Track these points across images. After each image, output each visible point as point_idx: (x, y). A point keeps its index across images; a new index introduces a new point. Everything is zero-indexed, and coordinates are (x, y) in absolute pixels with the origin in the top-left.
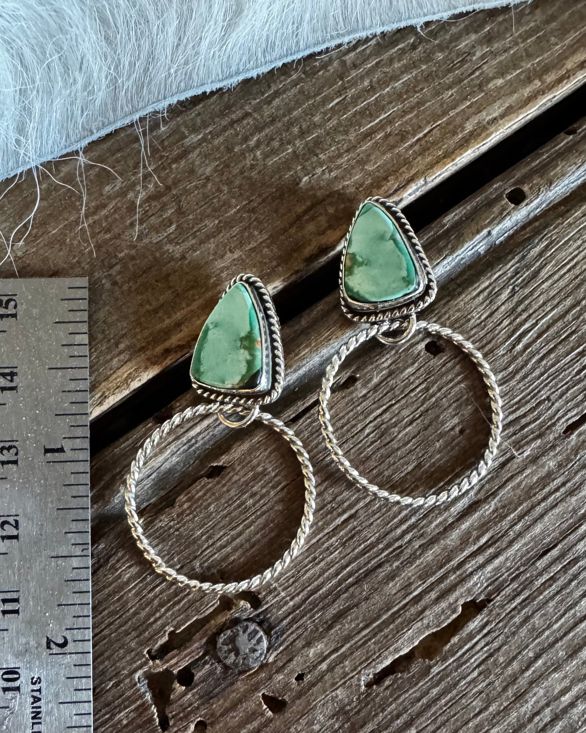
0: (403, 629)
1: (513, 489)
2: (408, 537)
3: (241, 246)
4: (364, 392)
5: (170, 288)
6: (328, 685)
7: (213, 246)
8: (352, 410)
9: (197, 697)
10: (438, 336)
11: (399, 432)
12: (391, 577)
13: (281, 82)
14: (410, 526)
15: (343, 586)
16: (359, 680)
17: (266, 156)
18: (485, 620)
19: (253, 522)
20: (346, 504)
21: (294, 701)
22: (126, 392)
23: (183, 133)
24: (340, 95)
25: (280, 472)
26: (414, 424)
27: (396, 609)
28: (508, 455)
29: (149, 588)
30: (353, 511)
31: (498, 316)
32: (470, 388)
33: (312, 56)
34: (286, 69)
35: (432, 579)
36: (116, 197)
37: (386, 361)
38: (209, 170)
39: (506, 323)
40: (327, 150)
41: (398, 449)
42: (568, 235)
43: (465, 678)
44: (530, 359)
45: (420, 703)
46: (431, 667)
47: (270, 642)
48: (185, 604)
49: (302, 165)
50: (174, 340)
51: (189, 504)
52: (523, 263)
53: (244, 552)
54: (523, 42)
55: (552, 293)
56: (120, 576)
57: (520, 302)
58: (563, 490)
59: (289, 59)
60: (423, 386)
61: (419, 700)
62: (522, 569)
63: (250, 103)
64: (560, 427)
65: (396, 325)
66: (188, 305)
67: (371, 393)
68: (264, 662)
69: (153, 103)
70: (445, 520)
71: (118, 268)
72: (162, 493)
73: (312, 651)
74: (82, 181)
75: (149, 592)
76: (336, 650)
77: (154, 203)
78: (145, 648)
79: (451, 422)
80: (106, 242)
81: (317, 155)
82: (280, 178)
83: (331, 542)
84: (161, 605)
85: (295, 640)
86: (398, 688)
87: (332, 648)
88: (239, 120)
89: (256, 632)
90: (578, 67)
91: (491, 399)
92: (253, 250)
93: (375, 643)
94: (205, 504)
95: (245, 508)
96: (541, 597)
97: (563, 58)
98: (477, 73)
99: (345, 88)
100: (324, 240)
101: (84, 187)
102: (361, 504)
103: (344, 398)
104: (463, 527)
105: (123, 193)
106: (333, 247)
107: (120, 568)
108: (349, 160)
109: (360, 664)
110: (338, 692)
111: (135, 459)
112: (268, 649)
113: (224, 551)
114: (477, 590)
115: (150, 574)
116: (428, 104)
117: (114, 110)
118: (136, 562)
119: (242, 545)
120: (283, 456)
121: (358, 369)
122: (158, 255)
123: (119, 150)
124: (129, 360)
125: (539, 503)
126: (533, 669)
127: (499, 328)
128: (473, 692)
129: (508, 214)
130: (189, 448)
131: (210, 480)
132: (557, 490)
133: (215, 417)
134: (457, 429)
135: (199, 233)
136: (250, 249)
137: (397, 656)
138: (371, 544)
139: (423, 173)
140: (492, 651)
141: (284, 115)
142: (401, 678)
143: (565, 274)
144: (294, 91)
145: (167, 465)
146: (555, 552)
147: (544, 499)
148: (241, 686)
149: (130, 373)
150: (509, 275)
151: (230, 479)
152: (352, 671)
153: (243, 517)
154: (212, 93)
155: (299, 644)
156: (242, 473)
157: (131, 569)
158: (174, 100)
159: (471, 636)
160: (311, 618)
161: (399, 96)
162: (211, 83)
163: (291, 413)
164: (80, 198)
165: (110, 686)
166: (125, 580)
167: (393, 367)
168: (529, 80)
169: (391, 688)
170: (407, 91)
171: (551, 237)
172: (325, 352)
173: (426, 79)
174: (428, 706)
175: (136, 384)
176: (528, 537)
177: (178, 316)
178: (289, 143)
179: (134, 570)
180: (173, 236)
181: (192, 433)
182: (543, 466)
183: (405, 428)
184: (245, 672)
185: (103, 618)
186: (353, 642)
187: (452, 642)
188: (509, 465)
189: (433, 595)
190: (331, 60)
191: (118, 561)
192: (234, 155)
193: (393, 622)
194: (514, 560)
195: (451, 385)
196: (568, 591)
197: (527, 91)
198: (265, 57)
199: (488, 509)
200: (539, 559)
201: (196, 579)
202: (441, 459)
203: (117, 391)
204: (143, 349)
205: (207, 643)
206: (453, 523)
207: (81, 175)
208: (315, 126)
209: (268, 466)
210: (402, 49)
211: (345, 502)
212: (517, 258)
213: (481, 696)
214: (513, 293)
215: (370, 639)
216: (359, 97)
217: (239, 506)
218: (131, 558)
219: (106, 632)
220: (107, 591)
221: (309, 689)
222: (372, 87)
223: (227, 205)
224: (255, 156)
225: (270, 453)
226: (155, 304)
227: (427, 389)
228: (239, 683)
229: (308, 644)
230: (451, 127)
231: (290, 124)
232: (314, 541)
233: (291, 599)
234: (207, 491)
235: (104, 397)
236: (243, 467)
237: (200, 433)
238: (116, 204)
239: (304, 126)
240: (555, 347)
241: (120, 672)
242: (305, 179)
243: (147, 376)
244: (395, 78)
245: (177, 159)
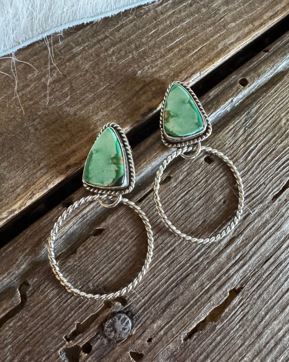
0: (201, 308)
1: (250, 230)
2: (201, 259)
3: (107, 108)
4: (175, 184)
5: (68, 131)
6: (164, 342)
7: (92, 108)
8: (169, 194)
9: (94, 359)
10: (211, 153)
11: (194, 204)
12: (194, 281)
13: (124, 20)
14: (202, 253)
15: (170, 288)
16: (180, 337)
17: (118, 59)
18: (241, 298)
19: (121, 258)
20: (169, 244)
21: (147, 354)
22: (46, 191)
23: (72, 46)
24: (155, 28)
25: (134, 229)
26: (201, 200)
27: (197, 297)
28: (247, 213)
29: (64, 301)
30: (173, 248)
31: (238, 142)
32: (228, 180)
33: (140, 7)
34: (126, 13)
35: (214, 280)
36: (35, 81)
37: (185, 167)
38: (87, 67)
39: (242, 146)
40: (150, 57)
41: (194, 213)
42: (268, 101)
43: (232, 329)
44: (255, 164)
45: (212, 346)
46: (216, 326)
47: (132, 323)
48: (85, 308)
49: (137, 64)
50: (72, 160)
51: (85, 251)
52: (249, 116)
53: (117, 275)
54: (243, 5)
55: (263, 130)
56: (47, 296)
57: (249, 135)
58: (273, 229)
59: (127, 8)
60: (205, 180)
61: (211, 344)
62: (256, 270)
63: (108, 31)
64: (270, 197)
65: (191, 148)
66: (79, 141)
67: (179, 184)
68: (130, 334)
69: (55, 27)
70: (219, 248)
71: (38, 120)
72: (69, 246)
73: (155, 325)
74: (14, 72)
75: (64, 303)
76: (168, 323)
77: (57, 84)
78: (63, 335)
79: (219, 197)
80: (30, 106)
81: (145, 59)
82: (126, 71)
83: (162, 265)
84: (71, 310)
85: (146, 321)
86: (200, 339)
87: (166, 323)
88: (102, 40)
89: (125, 319)
90: (269, 18)
91: (238, 184)
92: (113, 110)
93: (187, 317)
94: (94, 250)
95: (116, 251)
96: (266, 283)
97: (261, 15)
98: (222, 20)
99: (158, 25)
100: (151, 104)
101: (15, 75)
102: (177, 244)
103: (165, 188)
104: (228, 251)
105: (39, 79)
106: (156, 108)
107: (47, 291)
108: (161, 62)
109: (181, 329)
110: (170, 345)
111: (53, 228)
112: (132, 328)
113: (105, 276)
114: (236, 283)
115: (64, 293)
116: (199, 34)
117: (32, 30)
118: (56, 287)
119: (115, 271)
120: (135, 221)
121: (171, 172)
122: (61, 113)
123: (35, 55)
124: (47, 172)
125: (263, 236)
126: (265, 320)
127: (240, 148)
128: (237, 336)
129: (241, 91)
130: (83, 220)
131: (96, 237)
132: (271, 229)
133: (97, 202)
134: (222, 201)
135: (83, 101)
136: (112, 109)
137: (198, 322)
138: (183, 264)
139: (199, 69)
140: (245, 313)
141: (127, 38)
142: (202, 333)
143: (268, 121)
144: (132, 25)
145: (71, 230)
146: (272, 260)
147: (265, 234)
148: (118, 349)
149: (48, 180)
150: (243, 122)
151: (107, 235)
152: (177, 333)
153: (115, 256)
154: (87, 24)
155: (148, 322)
156: (114, 231)
157: (53, 291)
158: (66, 27)
159: (234, 307)
160: (153, 307)
161: (185, 30)
162: (87, 17)
163: (138, 197)
164: (14, 81)
165: (44, 360)
166: (50, 298)
167: (189, 170)
168: (247, 24)
169: (197, 340)
170: (189, 27)
171: (261, 102)
172: (154, 164)
173: (198, 22)
174: (216, 346)
175: (51, 186)
176: (258, 254)
177: (74, 147)
178: (130, 53)
179: (55, 292)
180: (68, 103)
181: (85, 212)
182: (263, 217)
183: (196, 202)
184: (120, 341)
185: (38, 320)
186: (176, 318)
187: (226, 311)
188: (248, 218)
189: (215, 288)
190: (149, 10)
191: (45, 288)
192: (100, 58)
193: (196, 304)
194: (252, 266)
195: (218, 179)
196: (279, 279)
197: (246, 30)
198: (115, 5)
199: (239, 241)
200: (264, 264)
201: (91, 293)
202: (215, 217)
203: (40, 190)
204: (55, 166)
205: (98, 327)
206: (223, 250)
207: (14, 68)
208: (143, 44)
209: (127, 227)
210: (185, 6)
211: (169, 243)
212: (246, 113)
213: (241, 338)
214: (245, 131)
215: (185, 315)
216: (165, 29)
217: (112, 250)
218: (53, 285)
219: (40, 329)
220: (39, 305)
221: (155, 346)
222: (171, 24)
223: (98, 85)
224: (112, 59)
225: (128, 220)
226: (60, 141)
227: (206, 181)
228: (117, 348)
229: (153, 322)
230: (211, 47)
231: (130, 43)
232: (154, 265)
233: (143, 298)
234: (95, 243)
235: (33, 194)
236: (113, 229)
237: (88, 212)
238: (35, 85)
239: (137, 43)
240: (266, 157)
241: (49, 350)
242: (139, 72)
243: (57, 181)
244: (182, 21)
245: (69, 60)
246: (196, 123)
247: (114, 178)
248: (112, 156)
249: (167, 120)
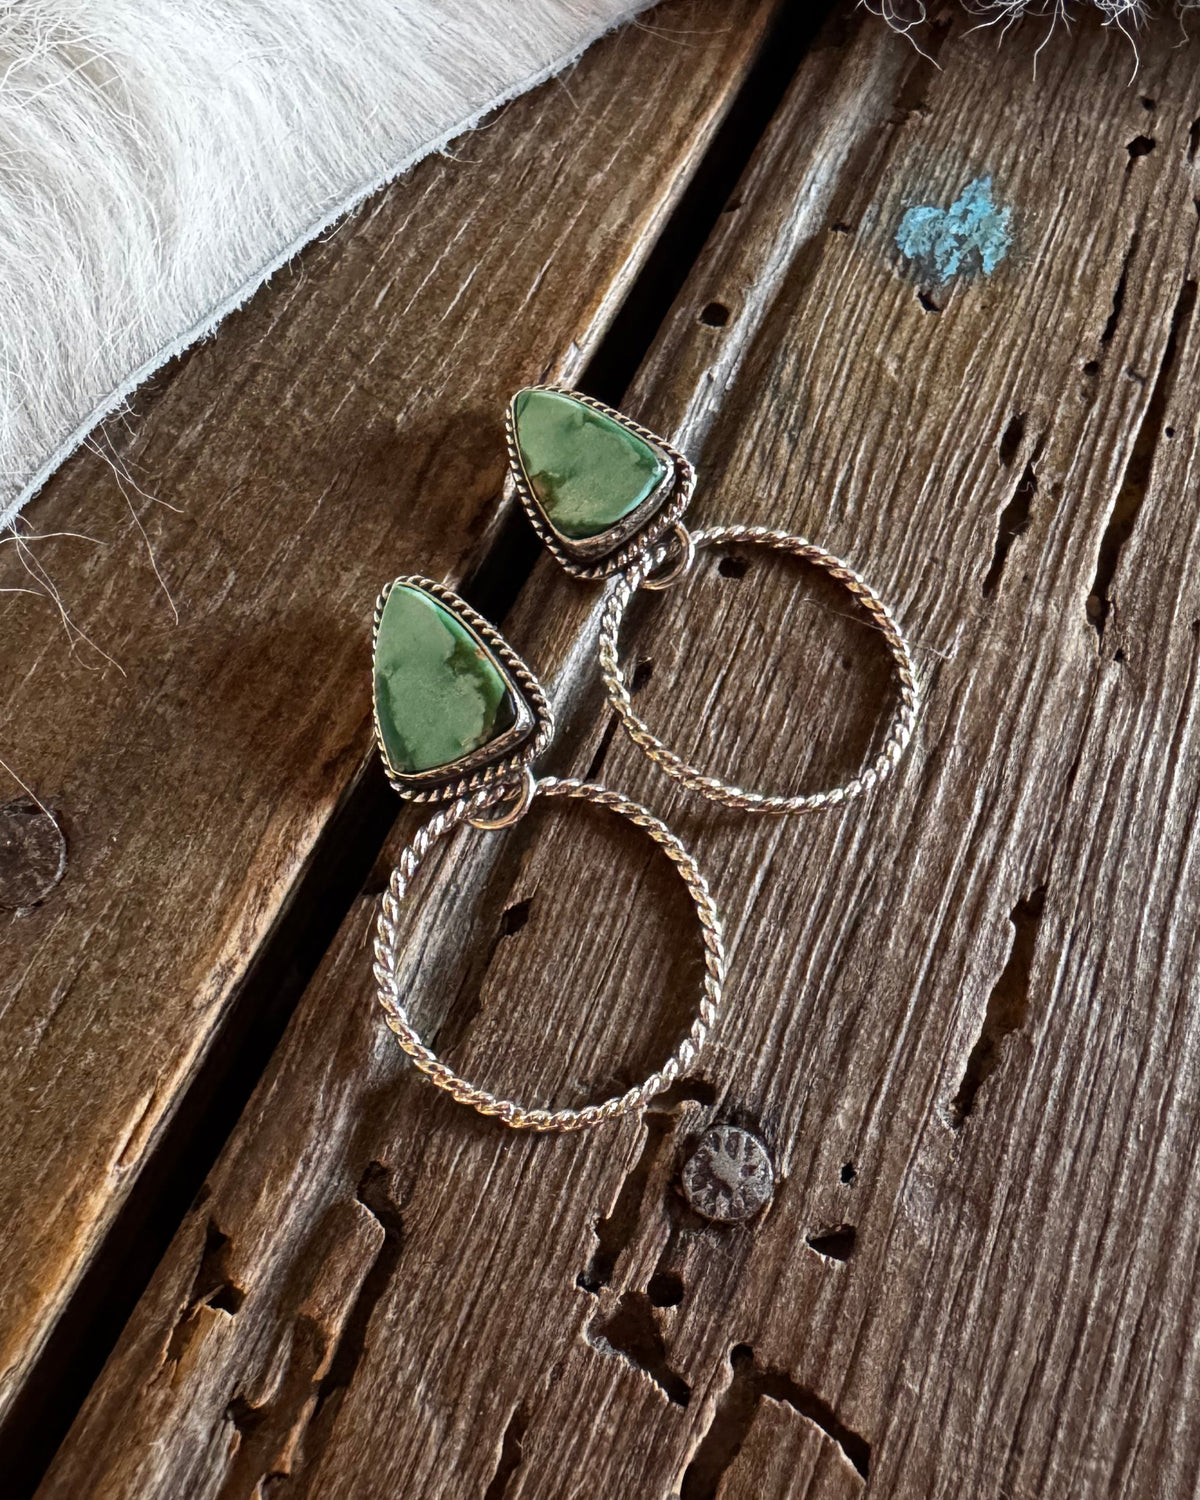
0: (952, 1003)
1: (970, 707)
2: (870, 860)
3: (358, 556)
4: (672, 679)
5: (277, 668)
6: (897, 1158)
7: (312, 574)
8: (671, 714)
9: (706, 1309)
10: (730, 544)
11: (760, 711)
12: (883, 933)
13: (283, 302)
14: (861, 843)
15: (822, 987)
16: (939, 1122)
17: (320, 412)
18: (1056, 921)
19: (624, 964)
20: (749, 859)
21: (862, 1218)
22: (297, 867)
23: (169, 434)
24: (384, 284)
25: (619, 860)
26: (775, 688)
27: (921, 978)
28: (932, 666)
29: (518, 1170)
30: (766, 862)
31: (793, 481)
32: (819, 597)
33: (311, 248)
34: (280, 279)
35: (944, 903)
36: (110, 573)
37: (677, 618)
38: (241, 470)
39: (810, 485)
40: (407, 365)
41: (774, 735)
42: (816, 333)
43: (1086, 1024)
44: (874, 518)
45: (1050, 1103)
46: (1027, 1038)
47: (765, 1143)
48: (594, 1162)
49: (381, 399)
50: (331, 743)
51: (504, 991)
52: (781, 395)
53: (640, 1020)
54: (598, 118)
55: (846, 417)
56: (457, 1178)
57: (812, 448)
58: (1036, 675)
59: (276, 265)
60: (752, 628)
61: (1044, 1098)
62: (1057, 817)
63: (252, 350)
64: (976, 591)
65: (662, 553)
66: (322, 680)
67: (683, 673)
68: (777, 1181)
69: (100, 400)
70: (906, 804)
71: (172, 679)
72: (449, 1003)
73: (840, 1118)
74: (39, 574)
75: (523, 1176)
76: (875, 1094)
77: (179, 555)
78: (570, 1276)
79: (825, 659)
80: (129, 648)
81: (398, 378)
82: (361, 430)
83: (761, 929)
84: (556, 1187)
85: (803, 1118)
86: (1004, 1099)
87: (867, 1097)
88: (250, 378)
89: (737, 1137)
90: (691, 118)
91: (858, 596)
92: (380, 551)
93: (924, 1049)
94: (531, 976)
95: (599, 948)
96: (1110, 842)
97: (662, 122)
98: (561, 179)
99: (386, 271)
100: (478, 490)
101: (46, 582)
102: (771, 846)
103: (648, 701)
104: (938, 799)
105: (118, 562)
106: (499, 495)
107: (450, 1161)
108: (449, 365)
109: (925, 1095)
110: (920, 1160)
111: (375, 960)
112: (771, 1156)
113: (607, 1035)
114: (1016, 884)
115: (507, 1144)
116: (518, 244)
117: (39, 436)
118: (471, 1138)
119: (628, 1011)
120: (609, 836)
121: (643, 649)
122: (229, 628)
123: (76, 503)
124: (274, 810)
125: (1017, 711)
126: (1169, 953)
127: (805, 496)
128: (1112, 1037)
129: (720, 341)
130: (451, 907)
131: (516, 935)
132: (1028, 679)
133: (467, 830)
134: (838, 664)
135: (278, 567)
136: (375, 553)
137: (969, 1051)
138: (824, 896)
139: (568, 335)
140: (1096, 960)
141: (315, 345)
142: (997, 1080)
143: (846, 385)
144: (312, 304)
145: (431, 953)
146: (1084, 769)
147: (1020, 700)
148: (764, 1244)
149: (288, 831)
150: (773, 420)
151: (548, 914)
152: (920, 1113)
153: (604, 965)
154: (186, 355)
155: (814, 1116)
156: (560, 897)
157: (471, 1153)
158: (131, 385)
159: (1053, 957)
160: (805, 1066)
161: (470, 252)
162: (179, 335)
163: (583, 764)
164: (48, 601)
165: (548, 1383)
166: (470, 1178)
167: (692, 622)
168: (637, 161)
169: (994, 1106)
170: (478, 241)
171: (795, 346)
172: (579, 650)
173: (494, 215)
174: (1064, 1100)
175: (306, 846)
176: (1035, 763)
177: (316, 702)
178: (345, 378)
179: (477, 1152)
180: (237, 591)
181: (445, 875)
182: (988, 654)
183: (764, 702)
184: (758, 1215)
185: (468, 1266)
186: (891, 1067)
187: (1033, 981)
188: (942, 677)
189: (960, 926)
190: (341, 247)
191: (440, 1154)
192: (270, 432)
193: (931, 1000)
194: (1037, 811)
195: (789, 608)
196: (1138, 812)
197: (644, 174)
198: (240, 270)
199: (954, 754)
200: (1070, 789)
201: (589, 1103)
202: (842, 721)
203: (280, 870)
204: (288, 781)
205: (668, 1207)
206: (919, 803)
207: (31, 565)
208: (370, 341)
209: (595, 863)
210: (436, 190)
211: (746, 855)
212: (768, 394)
213: (1126, 1039)
214: (794, 442)
215: (914, 1048)
216: (412, 276)
217: (588, 950)
218: (459, 1137)
219: (489, 1288)
220: (449, 1215)
221: (874, 1182)
222: (423, 255)
223: (299, 506)
224: (303, 419)
225: (587, 841)
226: (268, 705)
227: (760, 629)
228: (758, 1243)
229: (828, 1110)
230: (568, 263)
231: (331, 355)
232: (736, 940)
233: (758, 1053)
234: (523, 953)
235: (264, 892)
236: (557, 887)
237: (456, 872)
238: (116, 584)
239: (353, 345)
240: (897, 486)
241: (551, 1345)
242: (399, 418)
243: (317, 824)
244: (449, 230)
245: (181, 474)
246: (637, 464)
247: (483, 710)
248: (448, 654)
249: (551, 500)
